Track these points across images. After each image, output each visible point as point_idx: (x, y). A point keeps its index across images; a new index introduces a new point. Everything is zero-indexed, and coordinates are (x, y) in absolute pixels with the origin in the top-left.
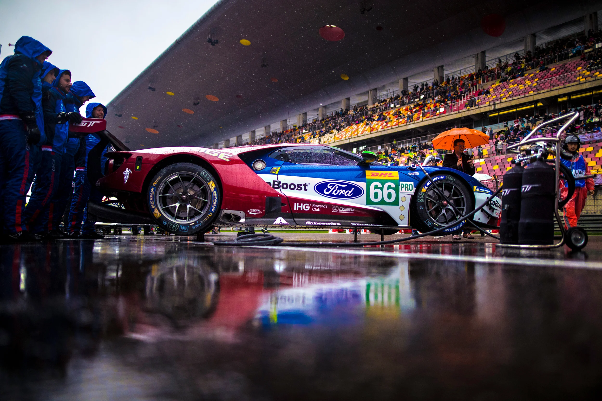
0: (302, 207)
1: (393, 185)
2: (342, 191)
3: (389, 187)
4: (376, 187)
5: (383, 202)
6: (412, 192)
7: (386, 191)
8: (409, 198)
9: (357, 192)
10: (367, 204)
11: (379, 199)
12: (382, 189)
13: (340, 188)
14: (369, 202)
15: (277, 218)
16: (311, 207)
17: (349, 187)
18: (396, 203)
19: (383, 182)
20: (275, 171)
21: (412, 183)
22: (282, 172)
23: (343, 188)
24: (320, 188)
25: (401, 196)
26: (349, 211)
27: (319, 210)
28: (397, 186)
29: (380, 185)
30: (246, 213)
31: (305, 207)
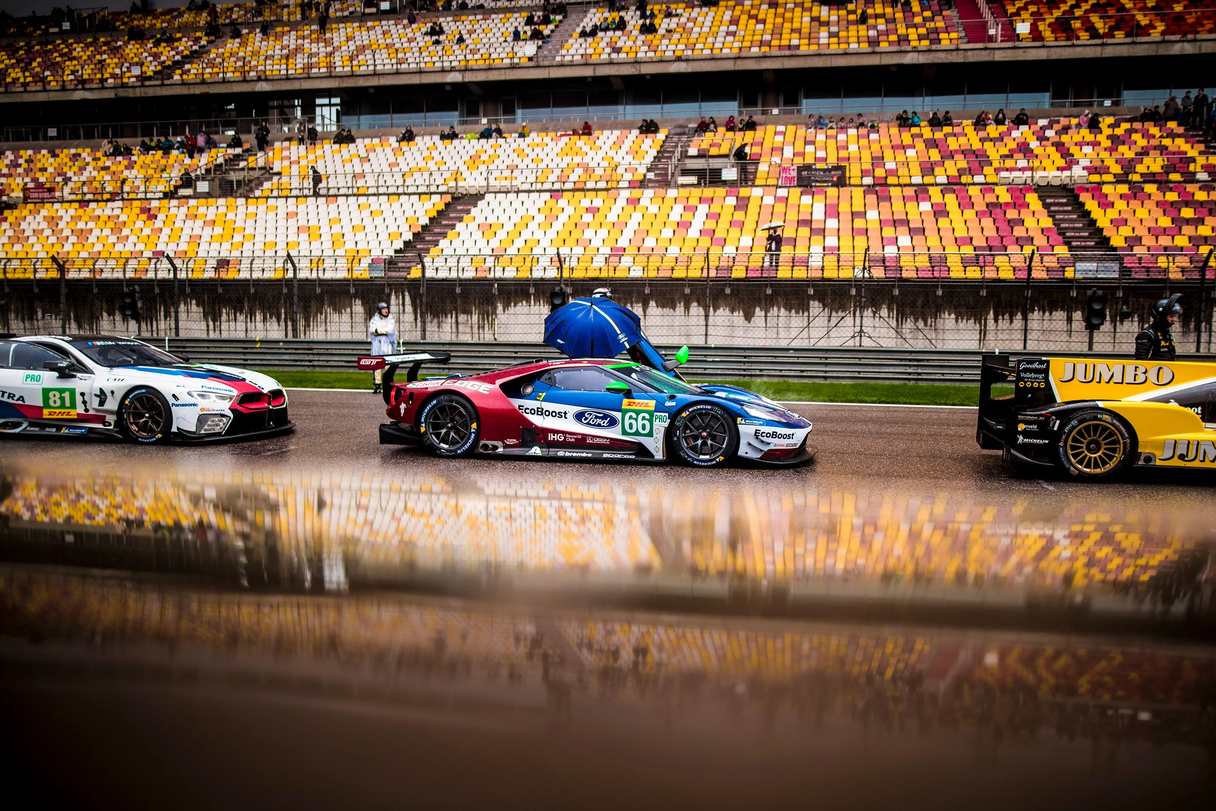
0: (557, 437)
1: (647, 417)
2: (599, 421)
3: (644, 418)
4: (631, 417)
5: (637, 433)
6: (666, 424)
7: (640, 422)
8: (663, 430)
9: (613, 422)
10: (623, 434)
11: (634, 430)
12: (636, 420)
13: (597, 417)
14: (624, 432)
15: (532, 447)
16: (565, 437)
17: (605, 417)
18: (650, 434)
19: (638, 413)
20: (540, 396)
21: (667, 414)
22: (544, 400)
23: (599, 418)
24: (579, 417)
25: (655, 427)
26: (604, 441)
27: (573, 440)
28: (651, 415)
29: (634, 416)
30: (504, 443)
31: (560, 438)
